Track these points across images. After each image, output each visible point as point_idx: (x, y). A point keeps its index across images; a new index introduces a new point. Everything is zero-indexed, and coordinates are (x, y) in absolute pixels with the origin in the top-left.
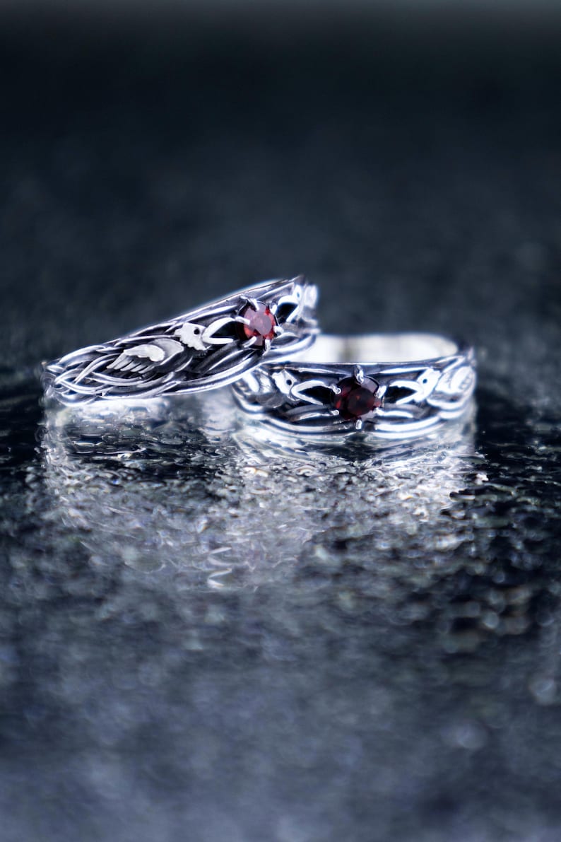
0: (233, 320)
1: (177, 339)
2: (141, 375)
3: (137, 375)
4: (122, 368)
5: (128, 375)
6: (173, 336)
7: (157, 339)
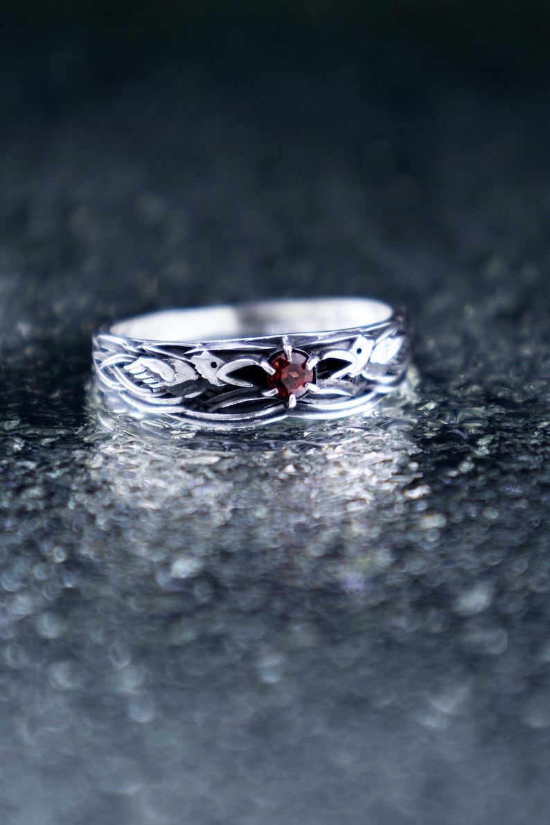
0: (257, 364)
1: (193, 366)
2: (151, 389)
3: (147, 387)
4: (136, 374)
5: (140, 383)
6: (190, 361)
7: (173, 358)
